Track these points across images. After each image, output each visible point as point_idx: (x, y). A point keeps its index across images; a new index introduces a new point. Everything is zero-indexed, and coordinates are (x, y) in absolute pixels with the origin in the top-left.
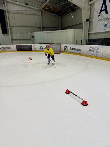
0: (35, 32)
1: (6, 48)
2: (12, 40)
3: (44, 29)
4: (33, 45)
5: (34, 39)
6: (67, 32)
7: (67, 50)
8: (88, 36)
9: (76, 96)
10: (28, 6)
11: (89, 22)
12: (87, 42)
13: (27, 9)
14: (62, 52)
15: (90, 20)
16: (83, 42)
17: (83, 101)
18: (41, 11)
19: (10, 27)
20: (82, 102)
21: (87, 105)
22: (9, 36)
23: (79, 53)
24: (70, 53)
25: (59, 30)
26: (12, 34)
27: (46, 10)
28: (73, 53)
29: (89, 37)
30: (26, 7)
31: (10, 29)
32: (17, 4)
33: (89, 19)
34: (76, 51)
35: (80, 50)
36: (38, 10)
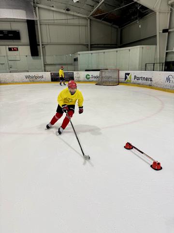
0: (79, 53)
1: (36, 77)
2: (45, 65)
3: (93, 47)
4: (75, 73)
5: (78, 63)
6: (129, 50)
7: (129, 79)
8: (166, 56)
9: (142, 153)
10: (69, 12)
11: (167, 33)
12: (164, 67)
13: (69, 17)
14: (121, 82)
15: (169, 30)
16: (157, 66)
17: (155, 163)
18: (89, 20)
19: (42, 45)
20: (152, 164)
21: (161, 168)
22: (41, 59)
23: (149, 84)
24: (134, 84)
25: (116, 48)
26: (45, 56)
27: (96, 17)
28: (139, 85)
29: (168, 57)
30: (67, 14)
31: (43, 48)
32: (53, 11)
33: (168, 28)
34: (144, 82)
35: (151, 81)
36: (85, 18)
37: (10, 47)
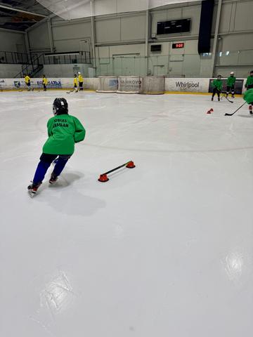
1: (189, 85)
2: (215, 67)
19: (219, 36)
22: (210, 58)
31: (218, 41)
37: (175, 43)
